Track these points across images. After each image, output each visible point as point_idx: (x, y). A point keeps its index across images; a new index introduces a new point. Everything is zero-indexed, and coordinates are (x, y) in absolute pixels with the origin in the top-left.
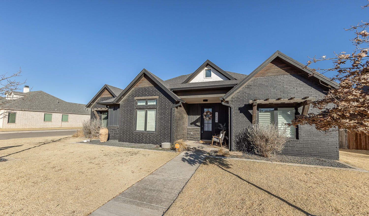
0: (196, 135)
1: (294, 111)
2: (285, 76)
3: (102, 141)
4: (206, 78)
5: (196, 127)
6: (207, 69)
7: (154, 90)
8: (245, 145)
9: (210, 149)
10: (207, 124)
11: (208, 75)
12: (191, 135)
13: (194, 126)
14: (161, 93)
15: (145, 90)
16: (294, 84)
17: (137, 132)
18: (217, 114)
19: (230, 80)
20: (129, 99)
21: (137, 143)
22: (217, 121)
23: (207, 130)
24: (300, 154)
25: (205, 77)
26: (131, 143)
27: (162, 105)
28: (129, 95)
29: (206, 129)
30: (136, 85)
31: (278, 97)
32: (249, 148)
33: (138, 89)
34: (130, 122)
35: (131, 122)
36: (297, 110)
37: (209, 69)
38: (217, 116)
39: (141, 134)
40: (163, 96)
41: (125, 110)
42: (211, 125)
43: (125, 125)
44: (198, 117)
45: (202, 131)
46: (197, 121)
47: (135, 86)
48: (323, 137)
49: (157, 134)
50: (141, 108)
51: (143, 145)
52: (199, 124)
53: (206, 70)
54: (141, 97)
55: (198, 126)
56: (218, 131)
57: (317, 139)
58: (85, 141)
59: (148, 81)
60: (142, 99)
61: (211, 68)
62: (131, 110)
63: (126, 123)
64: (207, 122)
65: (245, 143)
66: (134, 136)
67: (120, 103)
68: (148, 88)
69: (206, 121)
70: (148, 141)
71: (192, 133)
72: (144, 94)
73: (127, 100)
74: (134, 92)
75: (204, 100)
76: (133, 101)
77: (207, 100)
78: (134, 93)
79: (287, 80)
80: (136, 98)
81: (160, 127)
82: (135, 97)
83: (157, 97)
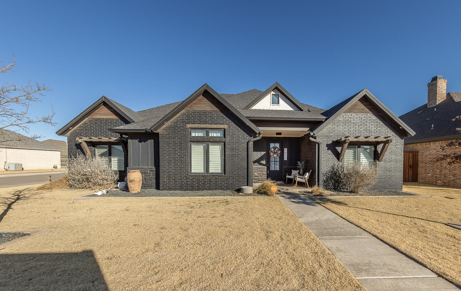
0: (261, 176)
1: (373, 149)
2: (369, 115)
3: (135, 191)
4: (273, 105)
5: (260, 166)
6: (274, 93)
7: (220, 117)
8: (332, 183)
9: (297, 190)
10: (274, 162)
11: (275, 102)
12: (256, 177)
13: (258, 165)
14: (230, 121)
15: (205, 115)
16: (375, 123)
17: (193, 174)
18: (286, 150)
19: (301, 110)
20: (176, 126)
21: (196, 190)
22: (286, 158)
23: (274, 170)
24: (376, 188)
25: (271, 103)
26: (185, 190)
27: (234, 138)
28: (177, 121)
29: (272, 168)
30: (189, 106)
31: (357, 135)
32: (335, 186)
33: (193, 113)
34: (180, 161)
35: (182, 161)
36: (376, 148)
37: (277, 94)
38: (286, 153)
39: (200, 178)
40: (234, 125)
41: (169, 143)
42: (278, 163)
43: (172, 166)
44: (263, 153)
45: (268, 171)
46: (261, 158)
47: (187, 107)
48: (393, 172)
49: (228, 176)
50: (198, 141)
51: (205, 192)
52: (264, 162)
53: (272, 95)
54: (198, 125)
55: (263, 165)
56: (288, 170)
57: (390, 174)
58: (100, 193)
59: (210, 103)
60: (200, 128)
61: (279, 94)
62: (181, 143)
63: (173, 162)
64: (274, 160)
65: (331, 181)
66: (189, 181)
67: (160, 131)
68: (211, 112)
69: (272, 159)
70: (213, 186)
71: (256, 174)
72: (204, 120)
73: (174, 128)
74: (186, 116)
75: (277, 134)
76: (185, 130)
77: (280, 134)
78: (185, 118)
79: (369, 118)
80: (188, 126)
81: (232, 166)
82: (187, 123)
83: (225, 126)
